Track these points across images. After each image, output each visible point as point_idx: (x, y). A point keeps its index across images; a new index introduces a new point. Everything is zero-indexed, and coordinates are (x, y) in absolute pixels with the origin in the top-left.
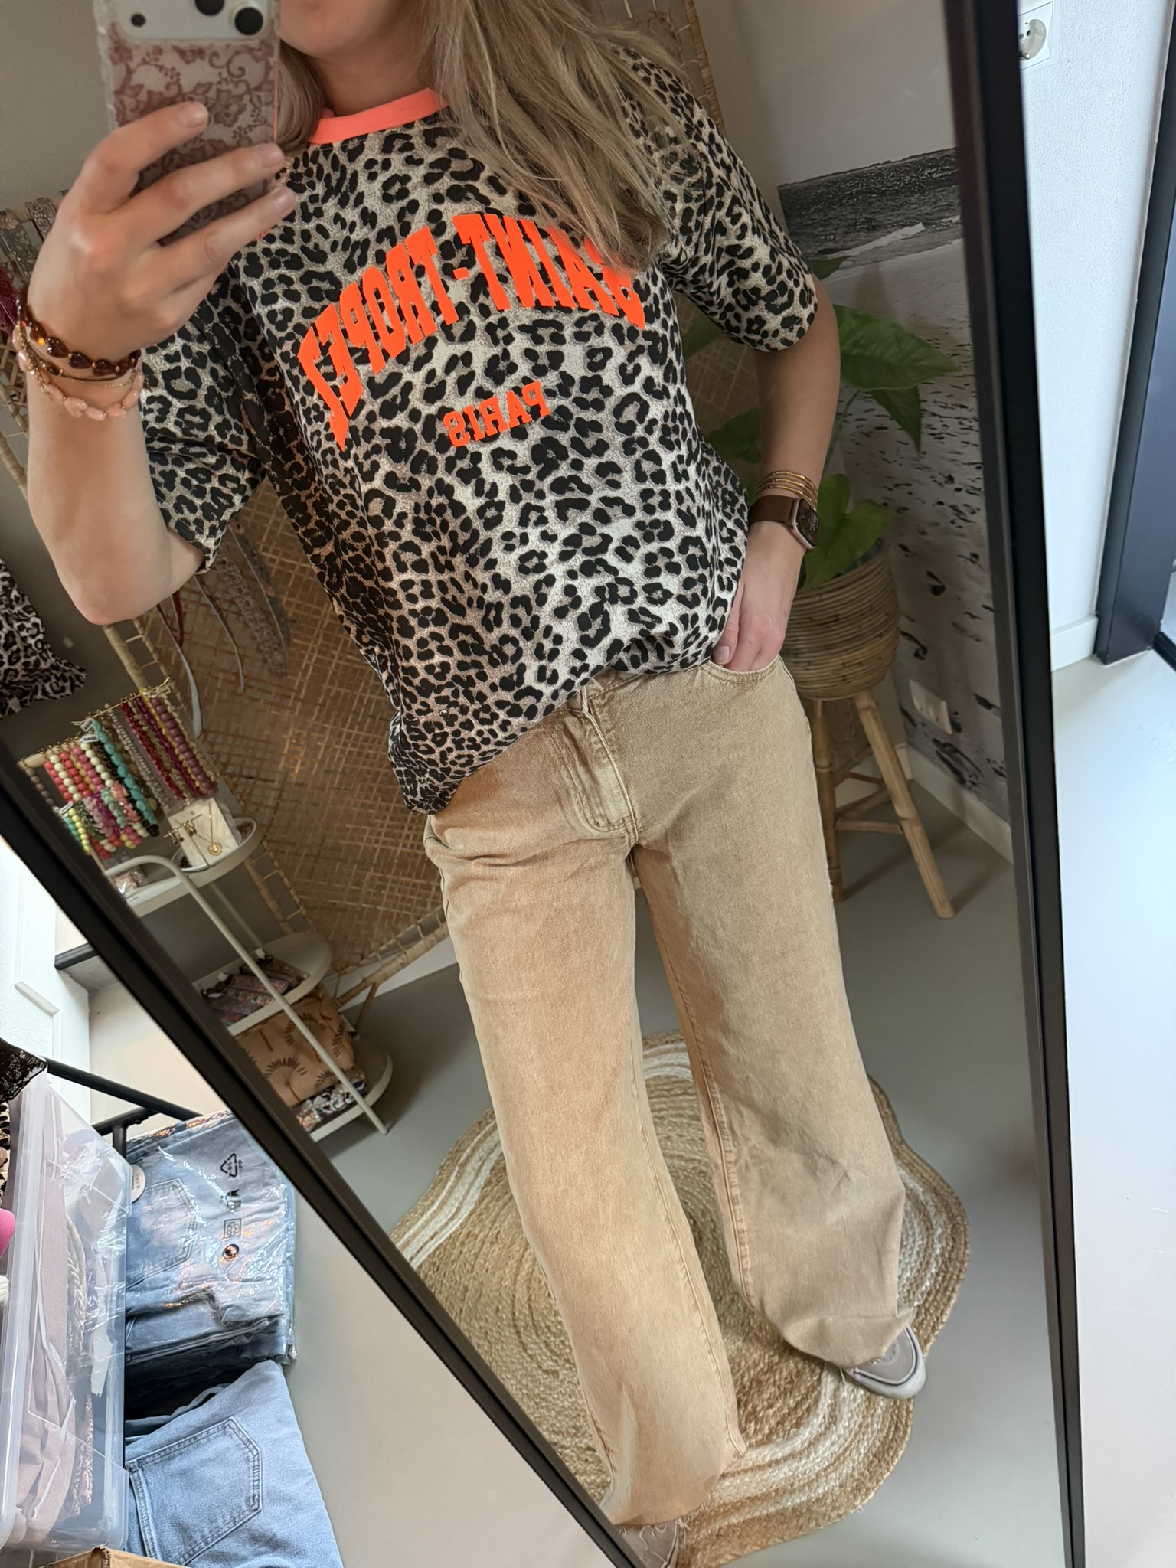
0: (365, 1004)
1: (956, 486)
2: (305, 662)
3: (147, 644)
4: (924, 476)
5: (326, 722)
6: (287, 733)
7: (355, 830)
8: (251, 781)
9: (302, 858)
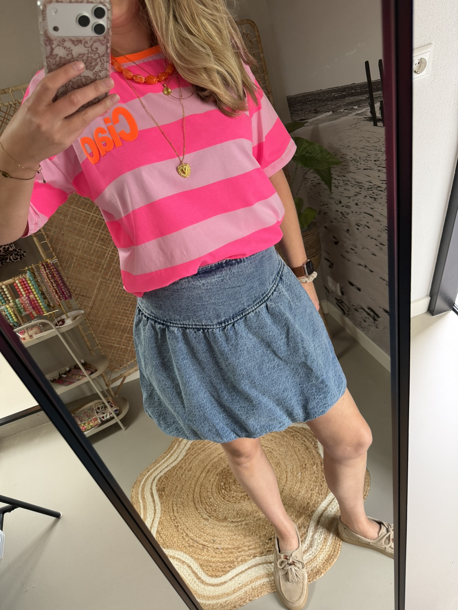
0: (120, 386)
1: (342, 204)
2: (106, 255)
3: (49, 244)
4: (332, 201)
5: (113, 277)
6: (98, 281)
7: (121, 319)
8: (83, 297)
9: (101, 327)
